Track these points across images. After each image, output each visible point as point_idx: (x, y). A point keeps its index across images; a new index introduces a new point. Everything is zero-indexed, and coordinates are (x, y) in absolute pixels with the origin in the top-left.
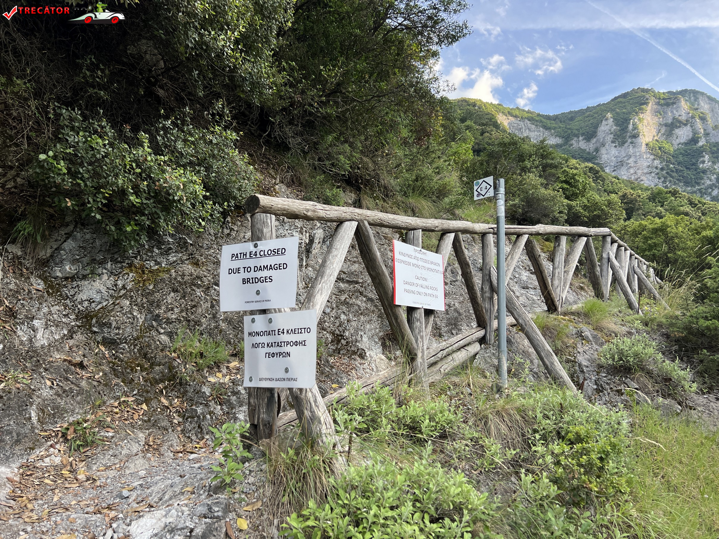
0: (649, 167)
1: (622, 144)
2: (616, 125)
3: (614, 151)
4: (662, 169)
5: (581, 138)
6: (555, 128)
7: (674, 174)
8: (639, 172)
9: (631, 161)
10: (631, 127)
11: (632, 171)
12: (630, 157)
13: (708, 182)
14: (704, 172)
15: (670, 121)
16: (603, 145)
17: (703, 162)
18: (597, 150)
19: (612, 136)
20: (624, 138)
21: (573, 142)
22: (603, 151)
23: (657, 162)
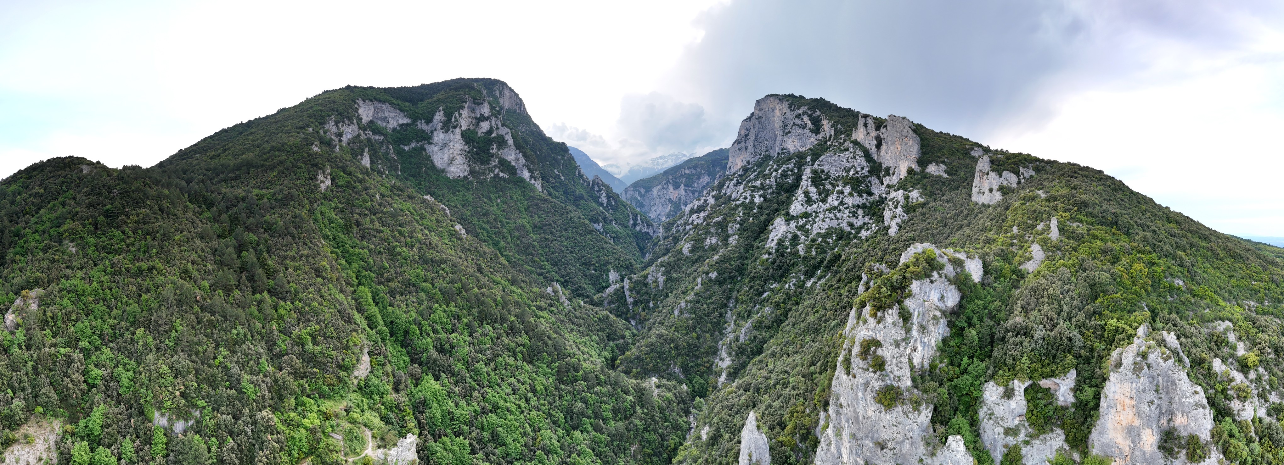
0: (461, 150)
1: (447, 131)
2: (445, 116)
3: (442, 136)
4: (469, 152)
5: (423, 121)
6: (407, 111)
7: (475, 156)
8: (455, 153)
9: (451, 144)
10: (453, 119)
11: (451, 151)
12: (450, 141)
13: (494, 164)
14: (492, 156)
15: (478, 116)
16: (436, 130)
17: (493, 149)
18: (432, 132)
19: (441, 124)
20: (449, 127)
21: (418, 123)
22: (435, 134)
23: (466, 147)
